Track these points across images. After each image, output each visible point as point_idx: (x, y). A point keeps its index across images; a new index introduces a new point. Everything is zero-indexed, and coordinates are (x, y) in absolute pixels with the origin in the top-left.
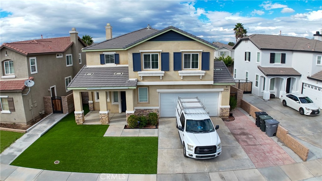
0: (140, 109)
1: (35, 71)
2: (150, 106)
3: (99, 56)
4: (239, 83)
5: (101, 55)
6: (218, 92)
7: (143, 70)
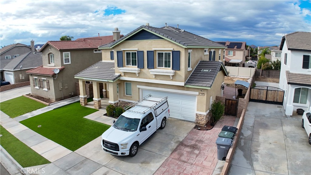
0: (125, 102)
1: (69, 62)
2: (132, 100)
3: (110, 53)
4: (267, 90)
5: (111, 52)
6: (195, 96)
7: (125, 67)
